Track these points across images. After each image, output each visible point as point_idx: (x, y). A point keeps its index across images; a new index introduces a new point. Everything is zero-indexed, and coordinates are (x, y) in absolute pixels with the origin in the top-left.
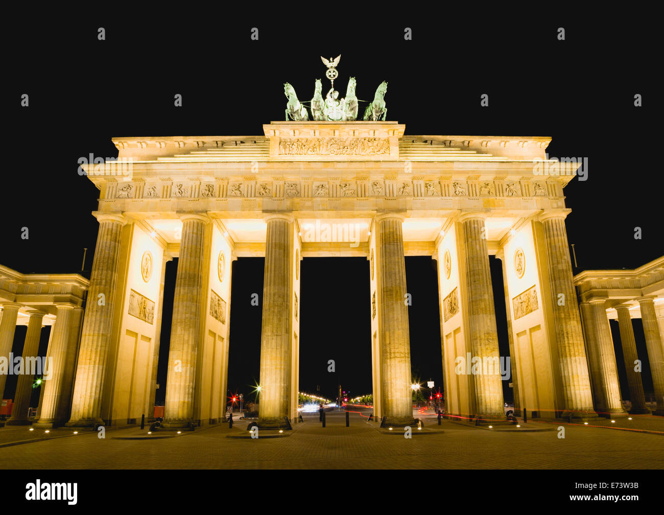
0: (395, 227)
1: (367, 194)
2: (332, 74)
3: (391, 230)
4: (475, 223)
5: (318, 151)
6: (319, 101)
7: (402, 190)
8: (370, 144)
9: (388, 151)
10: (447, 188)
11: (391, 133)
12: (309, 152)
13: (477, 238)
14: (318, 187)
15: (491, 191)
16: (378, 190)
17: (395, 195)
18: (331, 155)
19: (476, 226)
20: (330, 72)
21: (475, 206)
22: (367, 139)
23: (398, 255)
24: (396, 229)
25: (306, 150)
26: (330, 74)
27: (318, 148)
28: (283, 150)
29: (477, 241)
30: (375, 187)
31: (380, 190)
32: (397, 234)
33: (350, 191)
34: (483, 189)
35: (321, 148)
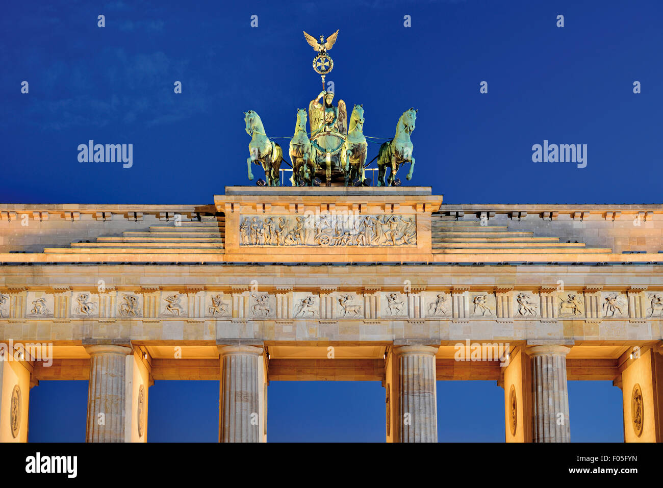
0: (421, 367)
1: (380, 314)
2: (323, 64)
3: (416, 373)
4: (549, 361)
5: (302, 237)
6: (303, 146)
7: (434, 306)
8: (386, 227)
9: (414, 239)
10: (505, 303)
11: (420, 209)
12: (288, 241)
13: (550, 386)
14: (304, 302)
15: (578, 308)
16: (396, 306)
17: (423, 316)
18: (323, 246)
19: (550, 366)
20: (319, 61)
21: (550, 334)
22: (381, 218)
23: (425, 413)
24: (424, 369)
25: (283, 238)
26: (319, 64)
27: (302, 234)
28: (247, 237)
29: (550, 392)
30: (392, 301)
31: (400, 306)
32: (424, 379)
33: (353, 309)
34: (565, 305)
35: (307, 235)
